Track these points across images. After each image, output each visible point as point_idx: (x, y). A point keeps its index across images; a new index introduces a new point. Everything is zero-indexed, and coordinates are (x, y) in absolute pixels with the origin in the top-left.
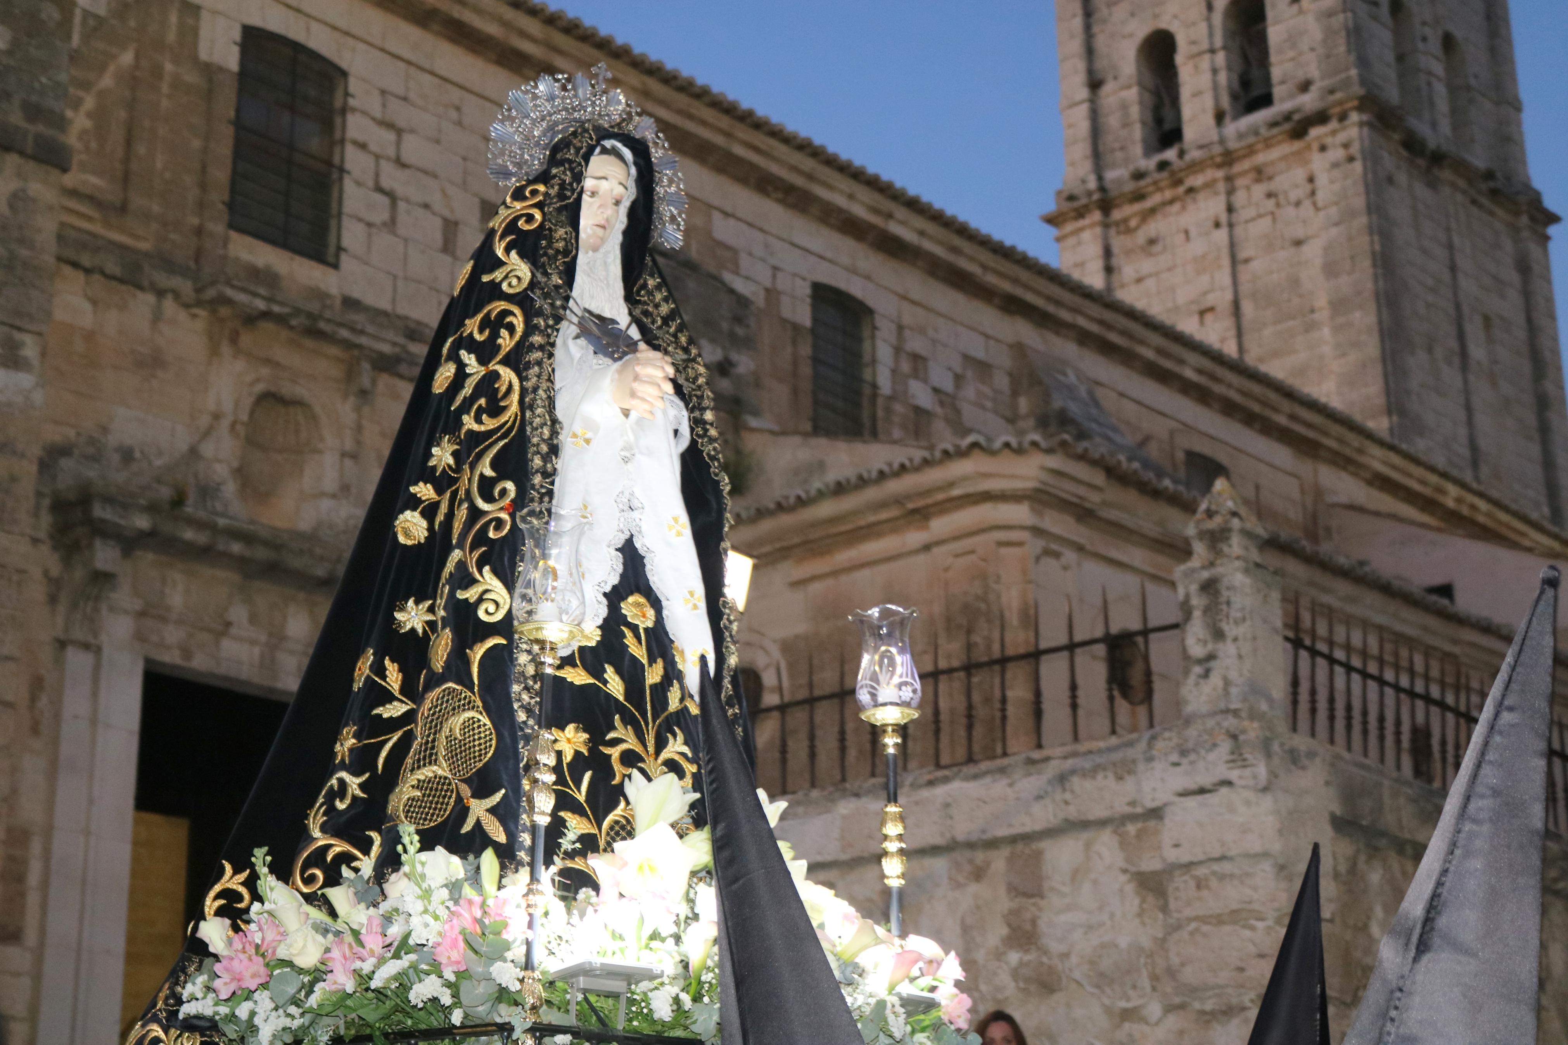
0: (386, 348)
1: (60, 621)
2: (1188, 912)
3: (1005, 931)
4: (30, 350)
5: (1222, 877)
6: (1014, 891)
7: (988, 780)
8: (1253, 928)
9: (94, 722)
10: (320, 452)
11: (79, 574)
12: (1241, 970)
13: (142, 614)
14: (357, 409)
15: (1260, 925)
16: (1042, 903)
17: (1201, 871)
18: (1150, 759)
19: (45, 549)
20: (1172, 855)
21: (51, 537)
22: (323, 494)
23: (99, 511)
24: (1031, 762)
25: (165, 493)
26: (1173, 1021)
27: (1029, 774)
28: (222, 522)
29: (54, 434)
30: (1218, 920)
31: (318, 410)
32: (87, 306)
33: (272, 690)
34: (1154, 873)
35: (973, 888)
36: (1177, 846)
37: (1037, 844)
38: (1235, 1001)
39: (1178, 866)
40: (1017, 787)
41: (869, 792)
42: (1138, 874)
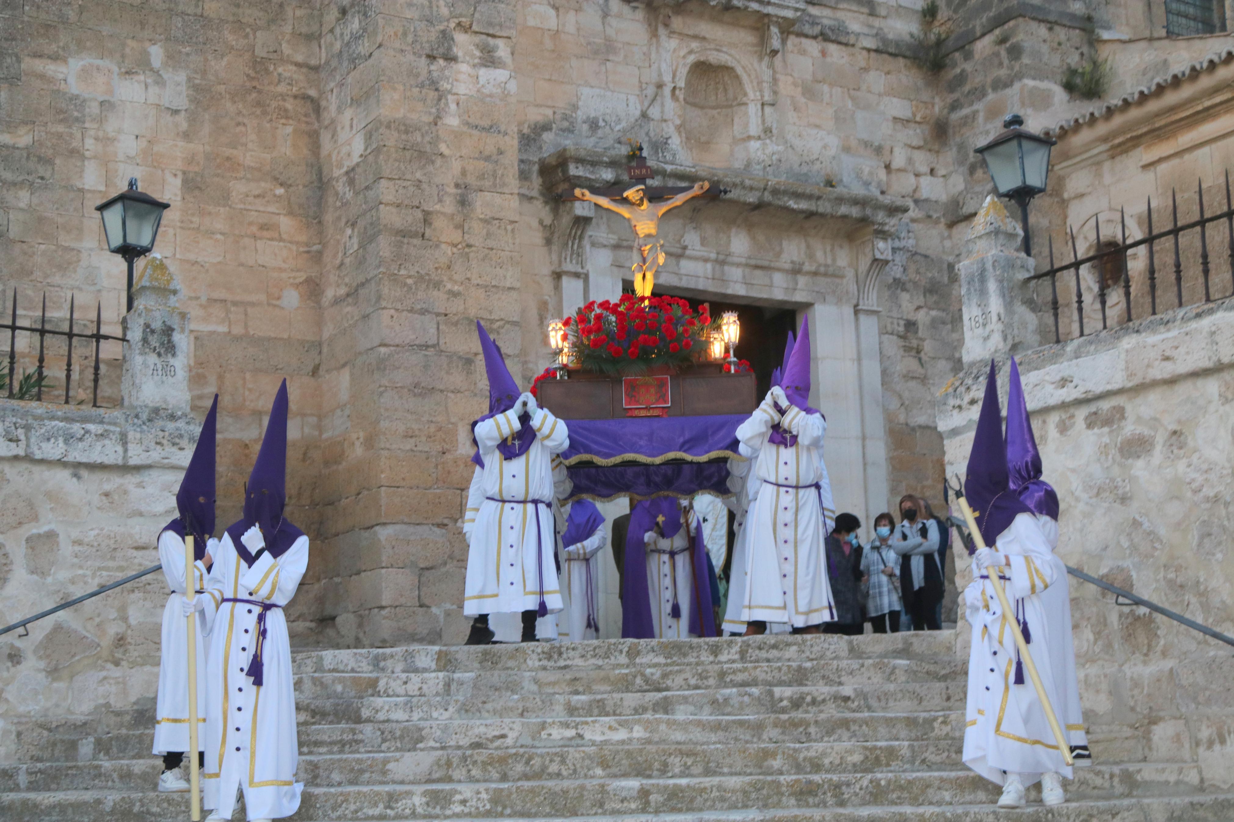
0: (790, 14)
1: (555, 257)
4: (503, 50)
10: (745, 104)
11: (566, 221)
13: (617, 247)
14: (771, 66)
19: (539, 204)
21: (542, 194)
22: (749, 138)
23: (574, 170)
25: (624, 150)
28: (669, 168)
29: (536, 115)
31: (739, 70)
32: (553, 12)
33: (725, 296)
41: (1148, 328)
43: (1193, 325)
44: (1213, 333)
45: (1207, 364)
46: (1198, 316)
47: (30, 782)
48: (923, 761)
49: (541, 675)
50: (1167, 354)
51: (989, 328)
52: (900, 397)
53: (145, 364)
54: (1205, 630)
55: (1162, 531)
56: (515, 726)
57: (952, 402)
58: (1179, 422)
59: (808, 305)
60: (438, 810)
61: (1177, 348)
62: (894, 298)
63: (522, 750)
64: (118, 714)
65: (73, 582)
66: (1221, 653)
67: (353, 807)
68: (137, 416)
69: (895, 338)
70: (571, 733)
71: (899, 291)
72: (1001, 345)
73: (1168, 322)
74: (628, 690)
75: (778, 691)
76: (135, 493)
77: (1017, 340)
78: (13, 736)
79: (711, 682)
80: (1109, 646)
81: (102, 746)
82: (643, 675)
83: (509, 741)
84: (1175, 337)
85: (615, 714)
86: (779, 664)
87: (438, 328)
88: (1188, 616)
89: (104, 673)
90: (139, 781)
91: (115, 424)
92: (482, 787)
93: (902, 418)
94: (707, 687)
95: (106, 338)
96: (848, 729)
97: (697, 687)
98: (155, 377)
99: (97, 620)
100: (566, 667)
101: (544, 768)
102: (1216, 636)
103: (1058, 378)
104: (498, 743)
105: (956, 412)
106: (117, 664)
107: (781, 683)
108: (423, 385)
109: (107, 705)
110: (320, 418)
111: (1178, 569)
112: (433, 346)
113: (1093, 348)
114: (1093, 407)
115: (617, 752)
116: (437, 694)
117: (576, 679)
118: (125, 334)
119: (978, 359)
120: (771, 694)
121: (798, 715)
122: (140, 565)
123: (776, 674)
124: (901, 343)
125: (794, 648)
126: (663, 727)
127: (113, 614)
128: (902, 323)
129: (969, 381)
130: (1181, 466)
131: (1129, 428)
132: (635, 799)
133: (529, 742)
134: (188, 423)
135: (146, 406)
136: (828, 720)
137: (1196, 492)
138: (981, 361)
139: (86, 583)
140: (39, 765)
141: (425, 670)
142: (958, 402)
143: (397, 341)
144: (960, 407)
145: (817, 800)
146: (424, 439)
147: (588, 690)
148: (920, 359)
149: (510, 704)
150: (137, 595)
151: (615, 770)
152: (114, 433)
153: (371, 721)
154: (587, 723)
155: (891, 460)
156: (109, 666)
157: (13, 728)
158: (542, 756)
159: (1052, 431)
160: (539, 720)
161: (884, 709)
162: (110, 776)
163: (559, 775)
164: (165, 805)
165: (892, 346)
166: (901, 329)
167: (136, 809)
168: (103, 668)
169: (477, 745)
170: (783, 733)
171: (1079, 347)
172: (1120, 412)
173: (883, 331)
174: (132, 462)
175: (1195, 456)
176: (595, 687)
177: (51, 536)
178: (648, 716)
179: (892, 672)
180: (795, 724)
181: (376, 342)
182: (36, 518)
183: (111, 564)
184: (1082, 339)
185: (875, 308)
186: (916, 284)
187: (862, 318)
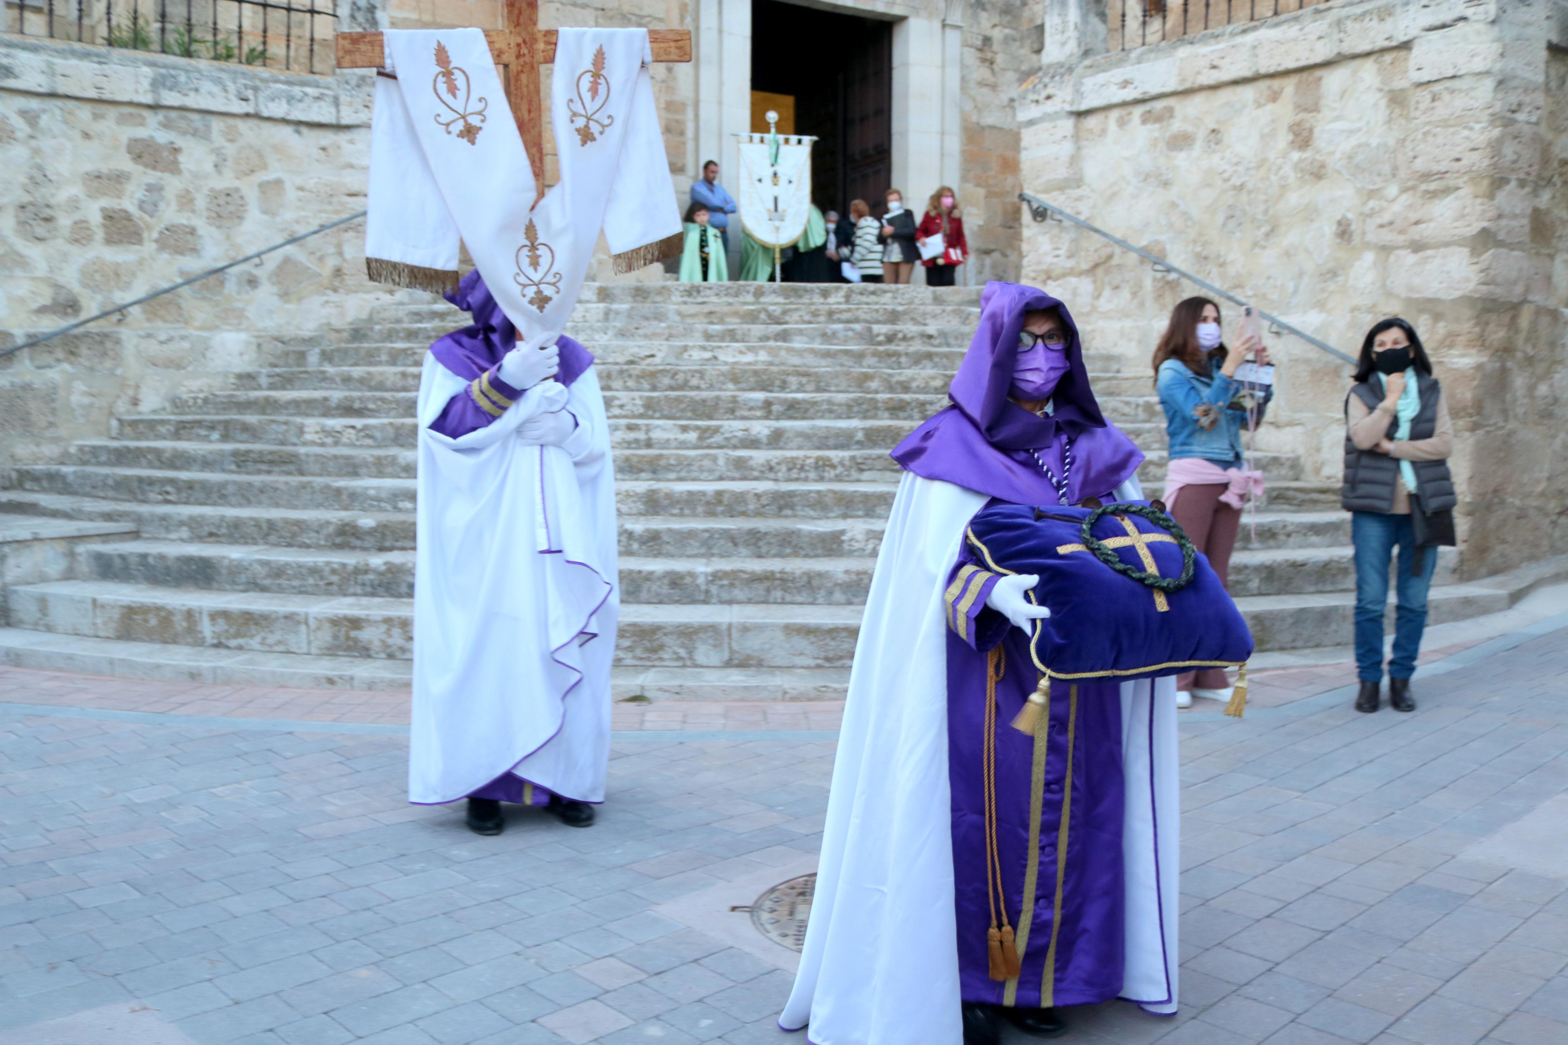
2: (1423, 119)
3: (1291, 137)
5: (1453, 92)
6: (1300, 108)
7: (1285, 27)
8: (1471, 129)
9: (720, 31)
12: (1458, 160)
15: (1478, 127)
16: (1320, 116)
17: (1437, 88)
18: (1406, 4)
20: (1416, 76)
24: (1318, 11)
26: (1405, 199)
27: (1315, 21)
30: (1445, 123)
34: (1402, 90)
35: (1270, 107)
36: (1419, 69)
37: (1318, 73)
38: (1452, 183)
39: (1420, 85)
40: (1306, 30)
41: (1200, 40)
42: (1391, 91)
43: (1239, 39)
44: (1255, 47)
45: (1248, 73)
46: (1244, 31)
47: (271, 384)
49: (684, 308)
50: (1215, 63)
51: (1067, 34)
52: (974, 100)
55: (1195, 212)
56: (662, 348)
57: (1031, 96)
58: (1218, 122)
59: (902, 19)
61: (1223, 58)
62: (975, 16)
64: (338, 331)
65: (298, 222)
68: (347, 83)
69: (973, 50)
70: (708, 355)
71: (979, 10)
72: (1076, 50)
73: (1218, 36)
74: (753, 323)
75: (876, 328)
76: (347, 148)
77: (1089, 46)
78: (254, 347)
79: (822, 319)
80: (1142, 304)
81: (327, 357)
82: (766, 311)
83: (657, 360)
84: (1223, 49)
85: (743, 341)
86: (877, 307)
88: (1208, 281)
89: (325, 298)
90: (356, 384)
91: (329, 88)
92: (636, 394)
93: (974, 118)
94: (819, 323)
95: (319, 13)
96: (931, 360)
97: (810, 322)
99: (319, 254)
100: (703, 303)
101: (686, 382)
103: (1121, 79)
104: (649, 360)
105: (1033, 105)
106: (335, 290)
107: (878, 322)
109: (329, 324)
111: (1205, 244)
113: (1152, 55)
114: (1147, 107)
115: (746, 371)
116: (598, 321)
117: (711, 313)
118: (334, 10)
119: (1056, 61)
120: (870, 330)
121: (892, 347)
122: (353, 209)
123: (874, 315)
124: (979, 54)
125: (889, 295)
126: (783, 353)
127: (332, 250)
128: (980, 38)
129: (1046, 80)
130: (1216, 159)
131: (1177, 125)
132: (760, 408)
133: (674, 360)
136: (916, 353)
137: (1227, 180)
138: (1057, 63)
139: (308, 223)
140: (277, 370)
141: (588, 302)
142: (1035, 97)
144: (1037, 102)
145: (906, 414)
147: (721, 321)
149: (659, 331)
151: (743, 385)
152: (328, 95)
154: (720, 347)
155: (963, 152)
156: (329, 292)
157: (254, 340)
158: (684, 372)
159: (1112, 126)
160: (682, 344)
161: (960, 346)
162: (334, 379)
163: (698, 388)
164: (380, 403)
165: (971, 56)
166: (979, 43)
167: (357, 405)
168: (324, 294)
169: (632, 362)
170: (880, 362)
171: (1142, 54)
172: (1170, 111)
173: (965, 44)
174: (344, 121)
175: (1229, 151)
176: (728, 320)
177: (278, 182)
178: (771, 343)
179: (967, 318)
180: (889, 355)
182: (264, 167)
183: (328, 208)
184: (1144, 48)
185: (959, 24)
186: (993, 4)
187: (948, 31)
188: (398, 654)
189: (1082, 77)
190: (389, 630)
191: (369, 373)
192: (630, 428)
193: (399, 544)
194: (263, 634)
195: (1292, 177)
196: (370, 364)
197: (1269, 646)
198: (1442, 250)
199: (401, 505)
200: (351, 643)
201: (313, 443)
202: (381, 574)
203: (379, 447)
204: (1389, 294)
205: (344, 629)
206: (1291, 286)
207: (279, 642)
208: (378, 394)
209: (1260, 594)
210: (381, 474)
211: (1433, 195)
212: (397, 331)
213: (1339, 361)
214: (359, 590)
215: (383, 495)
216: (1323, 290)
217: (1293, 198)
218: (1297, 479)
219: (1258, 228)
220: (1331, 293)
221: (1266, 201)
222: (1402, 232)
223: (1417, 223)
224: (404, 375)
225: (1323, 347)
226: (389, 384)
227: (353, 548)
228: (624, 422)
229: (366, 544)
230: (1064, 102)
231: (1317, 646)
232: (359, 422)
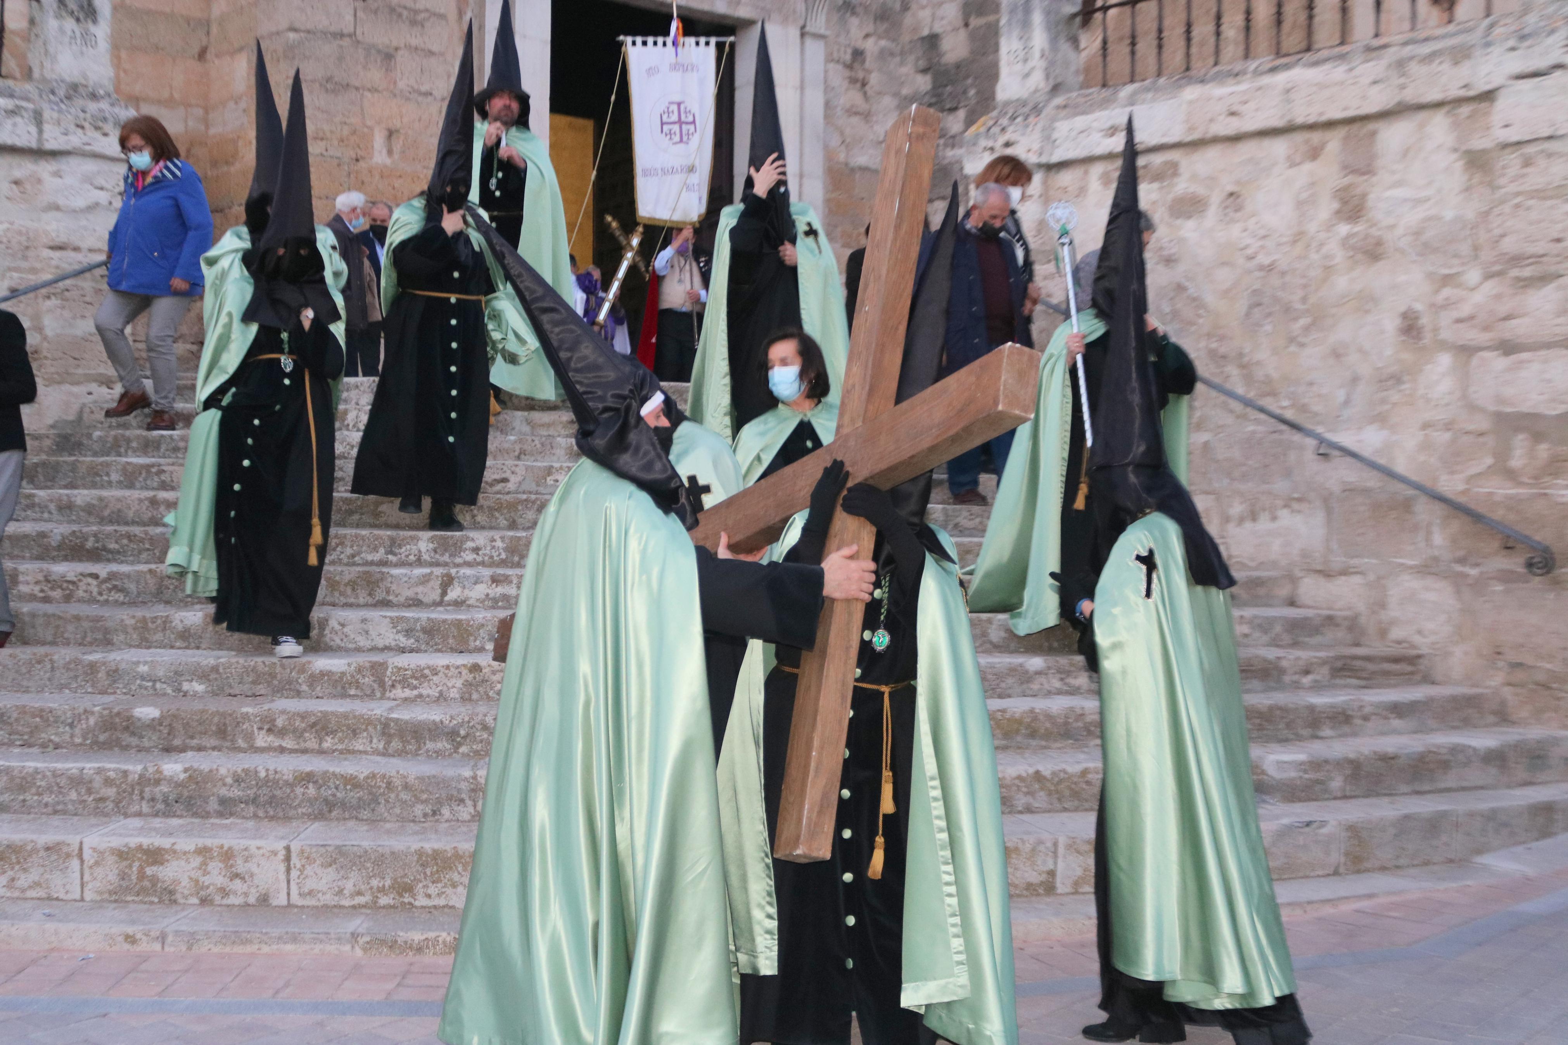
2: (1513, 188)
3: (1336, 205)
6: (1349, 169)
7: (1327, 66)
12: (1558, 240)
16: (1375, 179)
17: (1529, 150)
18: (1488, 45)
20: (1503, 135)
24: (1369, 49)
26: (1490, 288)
27: (1367, 61)
30: (1540, 194)
34: (1484, 151)
35: (1308, 167)
36: (1506, 126)
37: (1371, 126)
38: (1553, 269)
39: (1505, 146)
40: (1356, 72)
41: (1213, 79)
42: (1468, 152)
43: (1266, 80)
44: (1288, 91)
45: (1278, 122)
46: (1273, 70)
48: (956, 526)
50: (1234, 108)
51: (1030, 64)
53: (62, 30)
54: (1248, 403)
55: (1210, 299)
56: (517, 470)
57: (983, 143)
58: (1238, 182)
59: (751, 23)
60: (446, 558)
61: (1246, 103)
62: (842, 21)
63: (533, 497)
66: (1260, 428)
67: (349, 551)
68: (53, 92)
69: (840, 67)
71: (848, 14)
72: (1042, 85)
73: (1237, 75)
76: (50, 182)
77: (1059, 80)
83: (511, 486)
84: (1245, 91)
87: (355, 15)
88: (1228, 386)
90: (82, 514)
91: (27, 99)
92: (497, 535)
98: (74, 47)
102: (1262, 410)
103: (1107, 125)
104: (499, 487)
108: (336, 79)
110: (206, 111)
111: (1221, 340)
112: (350, 36)
113: (1150, 95)
119: (1017, 96)
122: (57, 267)
124: (847, 73)
128: (849, 51)
129: (1004, 121)
130: (1235, 231)
131: (1182, 186)
133: (533, 487)
134: (112, 105)
135: (62, 81)
137: (1251, 258)
138: (1018, 100)
142: (990, 144)
143: (309, 26)
146: (336, 143)
148: (865, 93)
149: (506, 446)
150: (54, 302)
152: (26, 109)
153: (346, 458)
160: (545, 464)
162: (46, 507)
164: (125, 541)
165: (838, 77)
166: (848, 57)
167: (90, 544)
171: (1134, 94)
172: (1174, 166)
173: (830, 59)
174: (49, 146)
175: (1253, 220)
181: (284, 25)
183: (25, 265)
184: (1136, 86)
185: (822, 31)
186: (866, 8)
187: (809, 41)
188: (217, 899)
189: (1054, 120)
190: (204, 864)
191: (101, 499)
192: (495, 580)
193: (194, 742)
194: (10, 873)
195: (1339, 256)
196: (94, 486)
197: (1368, 865)
198: (1543, 352)
199: (186, 686)
200: (146, 883)
201: (32, 598)
202: (178, 785)
203: (133, 604)
204: (1472, 408)
205: (137, 864)
206: (1341, 395)
207: (37, 884)
208: (123, 529)
209: (1345, 797)
210: (145, 643)
211: (1526, 284)
212: (128, 441)
213: (1411, 492)
214: (145, 808)
215: (161, 674)
216: (1383, 401)
217: (1342, 283)
218: (1357, 645)
219: (1296, 319)
220: (1395, 404)
221: (1305, 286)
222: (1486, 328)
223: (1508, 318)
224: (154, 502)
225: (1390, 474)
226: (131, 514)
227: (126, 748)
228: (487, 572)
229: (146, 743)
230: (1029, 151)
231: (1426, 863)
232: (102, 569)
